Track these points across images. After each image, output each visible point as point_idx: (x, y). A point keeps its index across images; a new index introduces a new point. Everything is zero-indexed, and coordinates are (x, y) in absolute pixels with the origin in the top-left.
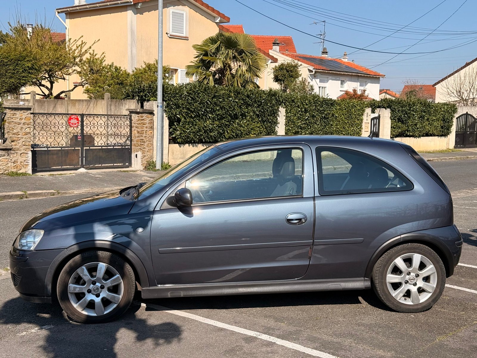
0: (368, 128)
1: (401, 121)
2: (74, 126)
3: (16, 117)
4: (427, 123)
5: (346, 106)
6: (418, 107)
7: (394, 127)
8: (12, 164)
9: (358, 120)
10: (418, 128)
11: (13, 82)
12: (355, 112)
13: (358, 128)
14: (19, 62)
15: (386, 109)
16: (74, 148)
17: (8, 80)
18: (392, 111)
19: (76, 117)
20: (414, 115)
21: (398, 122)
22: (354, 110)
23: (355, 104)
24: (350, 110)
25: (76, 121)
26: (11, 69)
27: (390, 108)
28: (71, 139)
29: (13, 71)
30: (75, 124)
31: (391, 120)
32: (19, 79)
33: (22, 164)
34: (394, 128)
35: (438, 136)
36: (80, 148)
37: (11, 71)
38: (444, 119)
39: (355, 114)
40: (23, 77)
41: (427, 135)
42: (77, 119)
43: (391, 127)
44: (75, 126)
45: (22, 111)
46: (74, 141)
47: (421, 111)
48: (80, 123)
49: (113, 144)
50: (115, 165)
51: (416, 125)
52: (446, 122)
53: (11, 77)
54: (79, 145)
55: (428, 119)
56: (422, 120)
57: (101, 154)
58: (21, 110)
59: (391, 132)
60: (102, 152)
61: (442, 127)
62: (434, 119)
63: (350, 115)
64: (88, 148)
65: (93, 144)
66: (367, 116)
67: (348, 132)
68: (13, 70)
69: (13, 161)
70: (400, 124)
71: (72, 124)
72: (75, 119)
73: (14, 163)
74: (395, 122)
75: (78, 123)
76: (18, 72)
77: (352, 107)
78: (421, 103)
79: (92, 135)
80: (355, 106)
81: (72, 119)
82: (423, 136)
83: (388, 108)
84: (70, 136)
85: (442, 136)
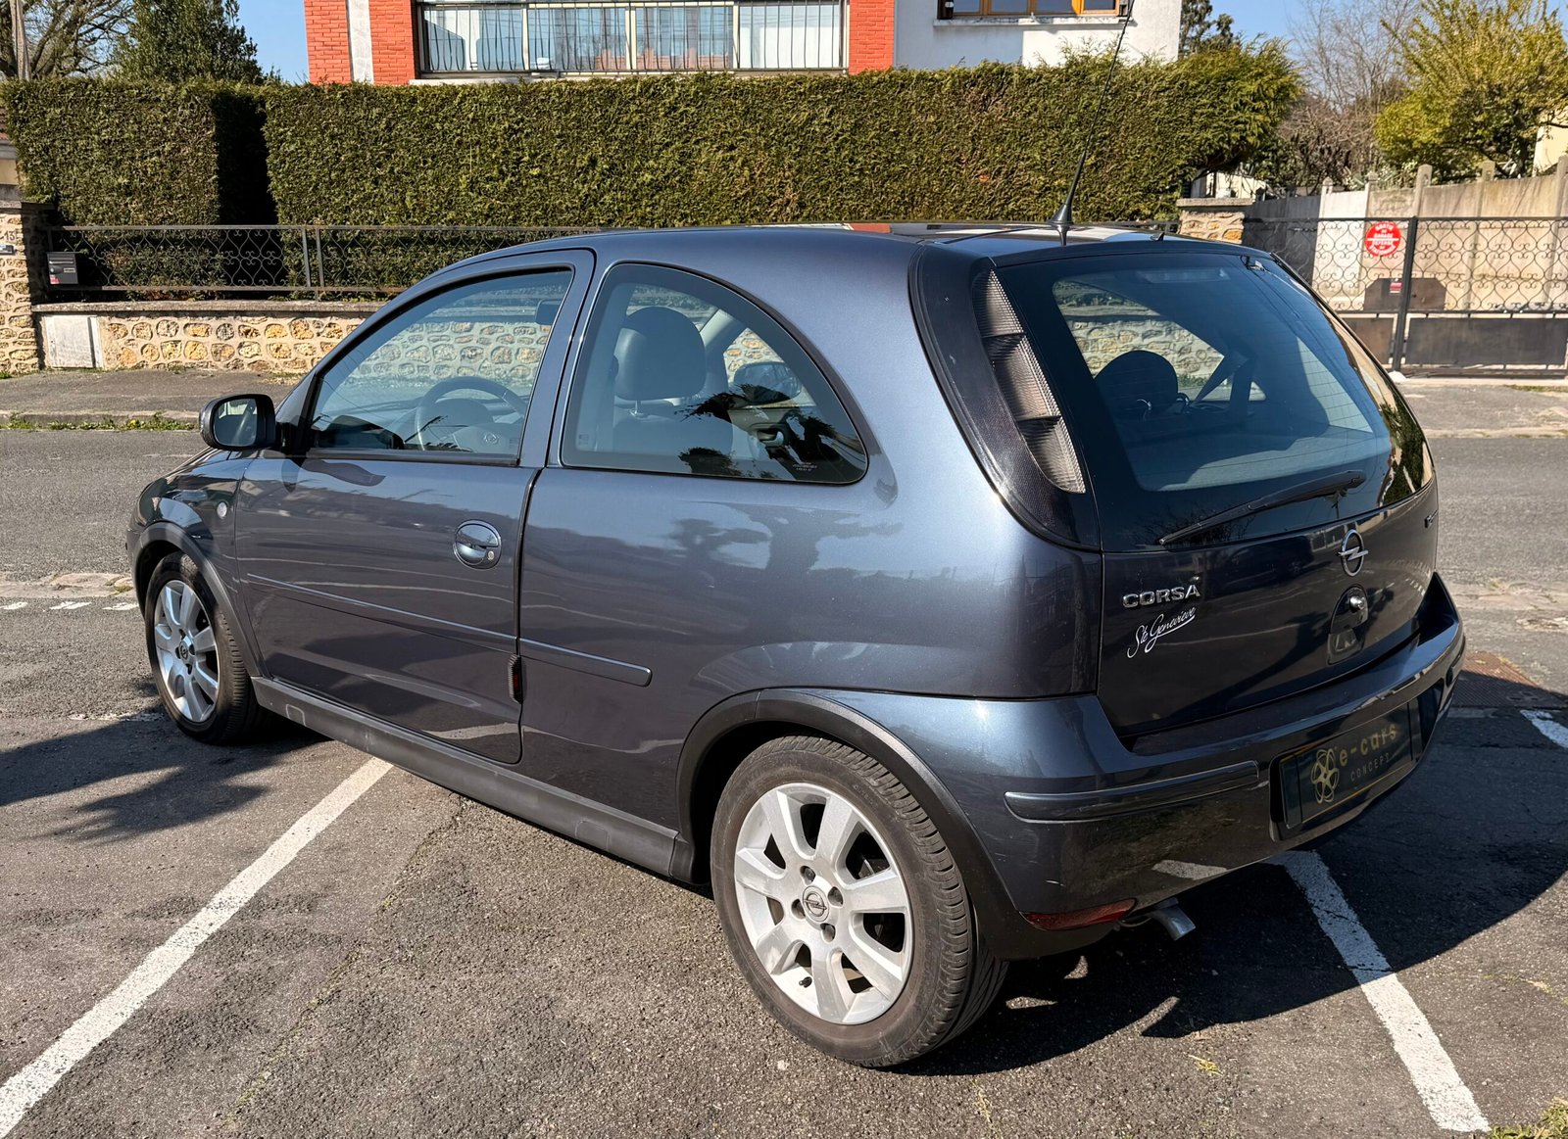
2: (1382, 253)
3: (1199, 230)
8: (1176, 355)
11: (1207, 139)
14: (1229, 83)
16: (1374, 316)
17: (1195, 133)
19: (1391, 228)
25: (1390, 239)
26: (1204, 105)
28: (1369, 291)
29: (1211, 110)
30: (1387, 247)
32: (1227, 129)
33: (1203, 355)
36: (1395, 316)
37: (1205, 111)
40: (1238, 123)
42: (1396, 233)
44: (1385, 252)
45: (1219, 215)
46: (1378, 295)
48: (1403, 245)
49: (1511, 307)
50: (1509, 367)
53: (1205, 127)
54: (1393, 307)
57: (1464, 334)
58: (1215, 212)
60: (1471, 328)
64: (1424, 316)
65: (1440, 303)
68: (1212, 105)
69: (1177, 348)
71: (1377, 247)
72: (1389, 232)
73: (1180, 352)
75: (1396, 244)
76: (1225, 111)
79: (1439, 278)
81: (1379, 232)
84: (1367, 280)
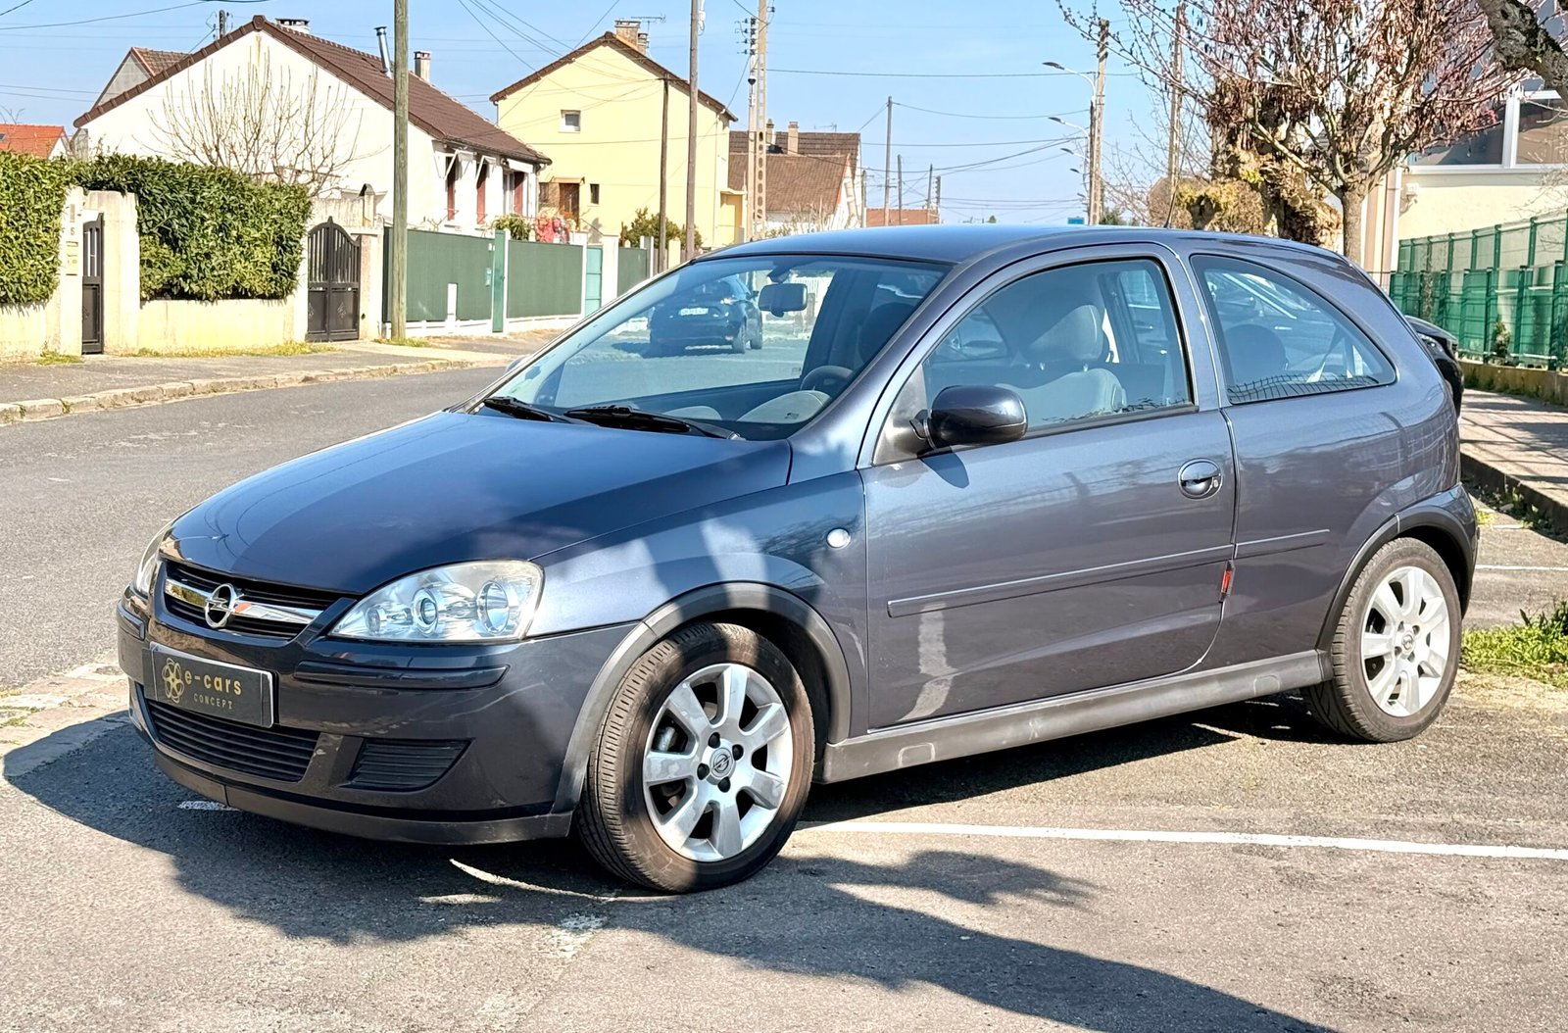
0: (75, 262)
1: (168, 242)
4: (236, 249)
5: (9, 177)
6: (212, 192)
7: (149, 262)
9: (46, 230)
10: (213, 269)
12: (37, 199)
13: (47, 263)
15: (123, 194)
18: (142, 200)
20: (203, 220)
21: (161, 244)
22: (35, 192)
23: (37, 169)
24: (22, 192)
27: (137, 193)
31: (141, 234)
34: (150, 264)
35: (262, 297)
38: (281, 238)
39: (37, 207)
41: (238, 293)
43: (142, 263)
47: (222, 208)
51: (208, 256)
52: (285, 249)
55: (239, 238)
56: (223, 241)
59: (141, 278)
61: (275, 268)
62: (256, 239)
63: (23, 209)
66: (73, 218)
67: (17, 275)
70: (165, 250)
74: (153, 243)
77: (30, 181)
78: (220, 180)
80: (37, 178)
82: (225, 297)
83: (131, 191)
85: (274, 296)
